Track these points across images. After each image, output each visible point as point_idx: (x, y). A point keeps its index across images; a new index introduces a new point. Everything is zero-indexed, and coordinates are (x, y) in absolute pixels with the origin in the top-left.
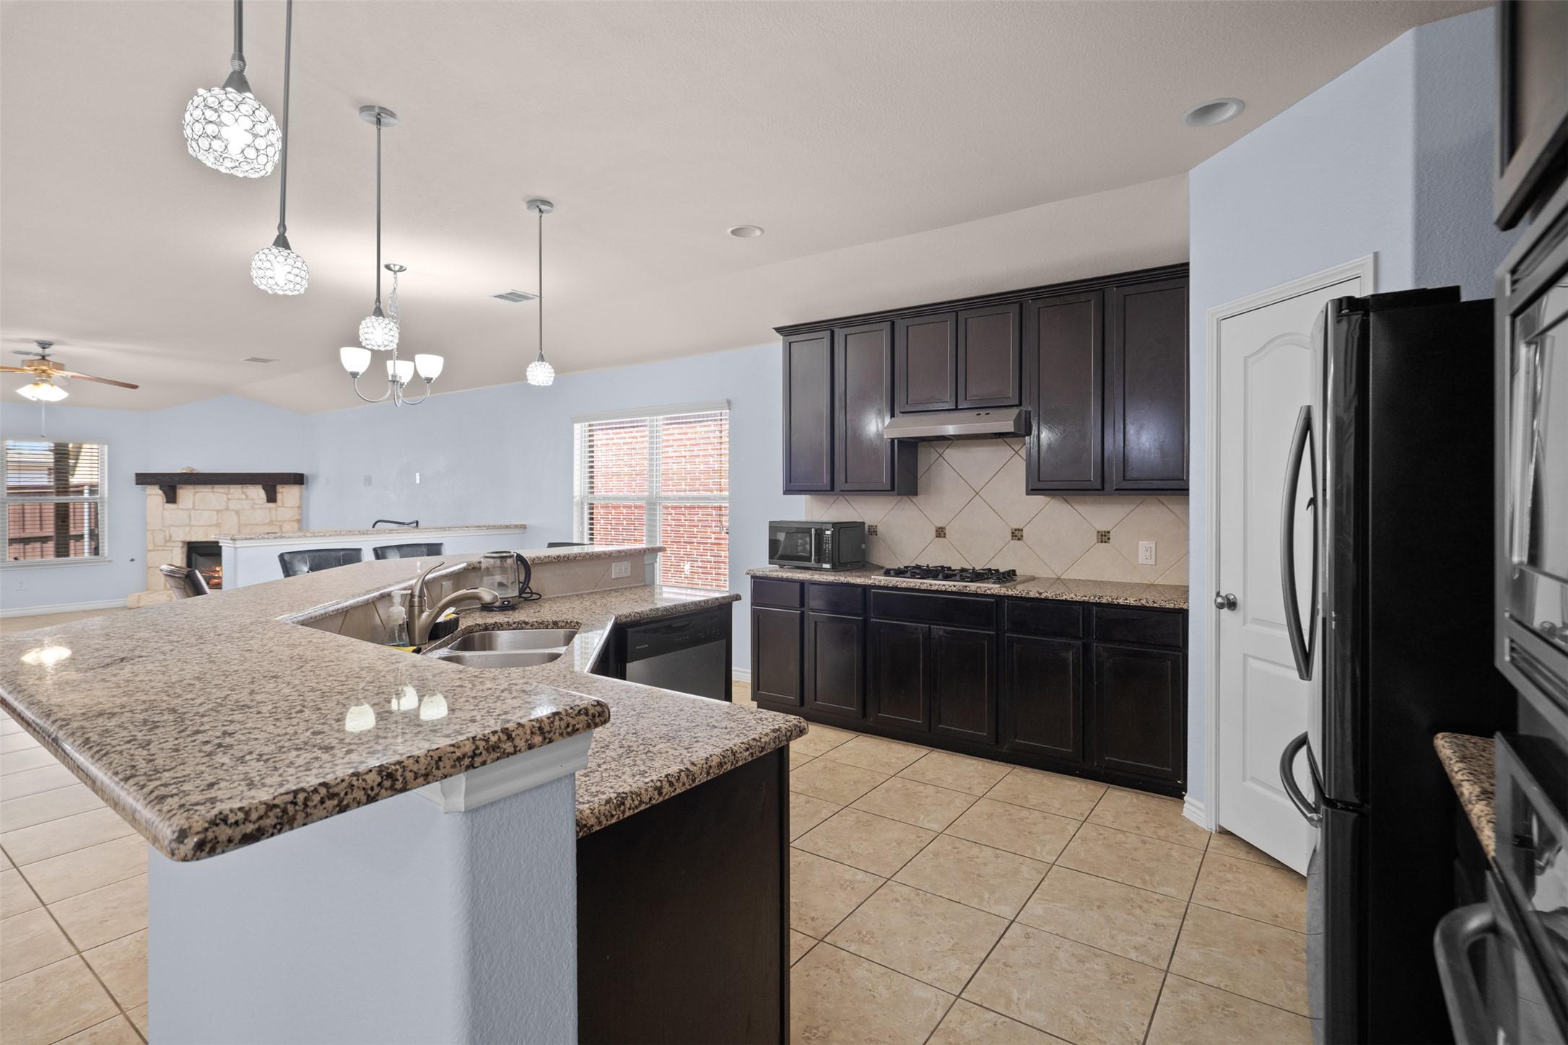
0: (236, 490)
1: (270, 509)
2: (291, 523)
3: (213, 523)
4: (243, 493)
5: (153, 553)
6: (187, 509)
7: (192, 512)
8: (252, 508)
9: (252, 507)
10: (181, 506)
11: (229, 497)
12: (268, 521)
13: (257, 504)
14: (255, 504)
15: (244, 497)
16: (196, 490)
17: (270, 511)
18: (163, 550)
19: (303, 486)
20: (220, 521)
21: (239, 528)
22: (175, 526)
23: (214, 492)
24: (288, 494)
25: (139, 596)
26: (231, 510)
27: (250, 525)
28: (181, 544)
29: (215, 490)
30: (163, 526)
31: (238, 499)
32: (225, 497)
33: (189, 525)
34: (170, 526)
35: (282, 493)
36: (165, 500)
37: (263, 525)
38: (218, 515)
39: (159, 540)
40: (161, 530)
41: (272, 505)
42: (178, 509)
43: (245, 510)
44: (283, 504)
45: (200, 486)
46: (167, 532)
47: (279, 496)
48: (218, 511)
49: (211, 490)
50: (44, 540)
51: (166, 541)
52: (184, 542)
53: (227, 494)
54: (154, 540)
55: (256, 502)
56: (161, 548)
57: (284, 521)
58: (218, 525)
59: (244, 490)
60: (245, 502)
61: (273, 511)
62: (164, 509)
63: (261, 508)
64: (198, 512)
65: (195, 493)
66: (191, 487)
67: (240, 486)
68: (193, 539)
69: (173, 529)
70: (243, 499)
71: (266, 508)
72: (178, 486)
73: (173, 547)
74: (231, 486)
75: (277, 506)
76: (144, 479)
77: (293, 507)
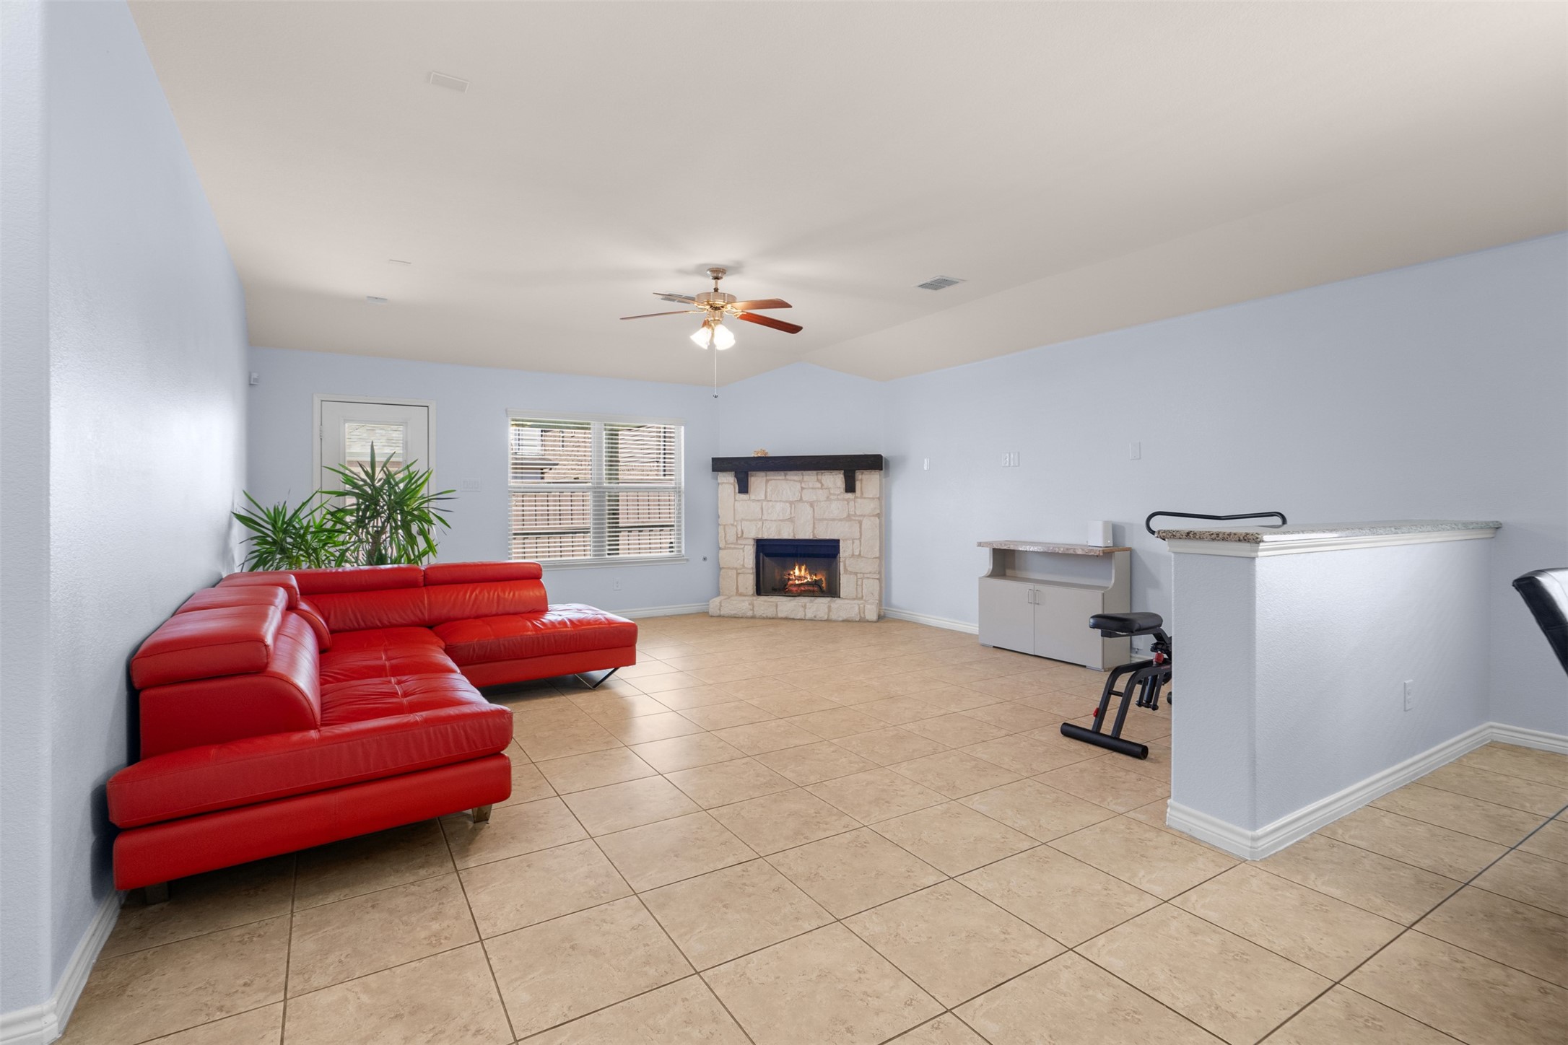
0: (810, 478)
1: (848, 501)
2: (872, 518)
3: (786, 518)
4: (818, 480)
5: (726, 551)
6: (758, 501)
7: (765, 503)
8: (828, 499)
9: (828, 497)
10: (753, 497)
11: (803, 485)
12: (845, 515)
13: (835, 494)
14: (830, 494)
15: (819, 485)
16: (768, 478)
17: (848, 504)
18: (735, 548)
19: (882, 472)
20: (793, 515)
21: (814, 523)
22: (747, 520)
23: (787, 480)
24: (868, 481)
25: (720, 603)
26: (804, 502)
27: (826, 519)
28: (752, 542)
29: (788, 477)
30: (735, 520)
31: (812, 488)
32: (798, 486)
33: (761, 519)
34: (742, 520)
35: (861, 480)
36: (737, 491)
37: (841, 520)
38: (791, 507)
39: (731, 538)
40: (732, 525)
41: (850, 495)
42: (749, 499)
43: (820, 501)
44: (862, 494)
45: (772, 472)
46: (739, 528)
47: (858, 485)
48: (791, 503)
49: (784, 478)
50: (585, 532)
51: (738, 538)
52: (754, 539)
53: (801, 482)
54: (725, 537)
55: (832, 492)
56: (733, 546)
57: (864, 516)
58: (791, 520)
59: (820, 477)
60: (821, 491)
61: (852, 503)
62: (735, 500)
63: (838, 499)
64: (771, 503)
65: (767, 481)
66: (762, 474)
67: (815, 472)
68: (766, 537)
69: (745, 523)
70: (818, 488)
71: (844, 500)
72: (749, 473)
73: (745, 545)
74: (805, 472)
75: (856, 497)
76: (720, 465)
77: (873, 499)
